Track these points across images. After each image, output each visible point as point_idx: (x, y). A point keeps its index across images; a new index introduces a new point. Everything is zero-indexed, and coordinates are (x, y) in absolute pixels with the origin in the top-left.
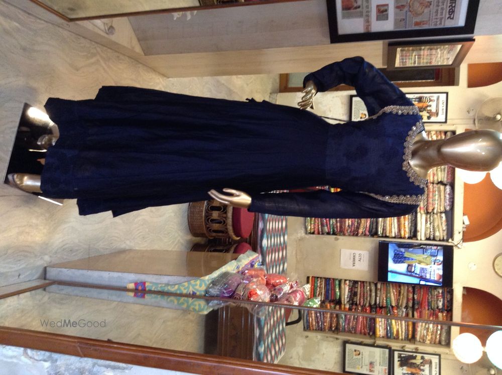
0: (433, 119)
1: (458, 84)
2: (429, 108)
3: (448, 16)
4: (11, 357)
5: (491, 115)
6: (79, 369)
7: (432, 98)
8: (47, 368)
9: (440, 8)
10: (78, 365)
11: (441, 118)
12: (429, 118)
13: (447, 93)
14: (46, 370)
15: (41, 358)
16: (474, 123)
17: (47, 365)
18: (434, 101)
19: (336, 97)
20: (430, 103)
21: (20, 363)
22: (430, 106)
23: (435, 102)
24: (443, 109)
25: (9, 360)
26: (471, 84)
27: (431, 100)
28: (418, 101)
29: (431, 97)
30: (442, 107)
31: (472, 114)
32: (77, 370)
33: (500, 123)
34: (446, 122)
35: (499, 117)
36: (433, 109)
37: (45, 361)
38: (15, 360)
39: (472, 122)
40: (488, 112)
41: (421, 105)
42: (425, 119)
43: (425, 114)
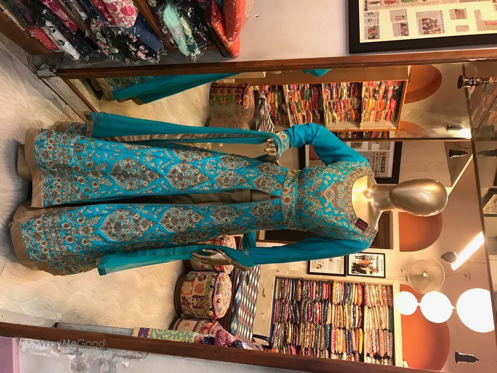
0: (374, 274)
1: (393, 249)
2: (370, 265)
3: (380, 170)
4: (42, 351)
5: (419, 273)
6: (100, 360)
7: (373, 258)
8: (72, 361)
9: (375, 164)
10: (100, 357)
11: (381, 274)
12: (371, 273)
13: (384, 254)
14: (70, 362)
15: (68, 352)
16: (407, 280)
17: (72, 357)
18: (374, 259)
20: (372, 261)
21: (49, 356)
22: (372, 263)
23: (376, 260)
24: (382, 267)
25: (39, 354)
26: (402, 250)
27: (372, 259)
28: (362, 259)
29: (372, 256)
30: (381, 265)
31: (404, 272)
32: (98, 361)
33: (426, 279)
34: (384, 277)
35: (425, 275)
36: (374, 266)
37: (71, 354)
38: (44, 354)
39: (405, 278)
40: (417, 272)
41: (364, 262)
42: (368, 274)
43: (368, 270)
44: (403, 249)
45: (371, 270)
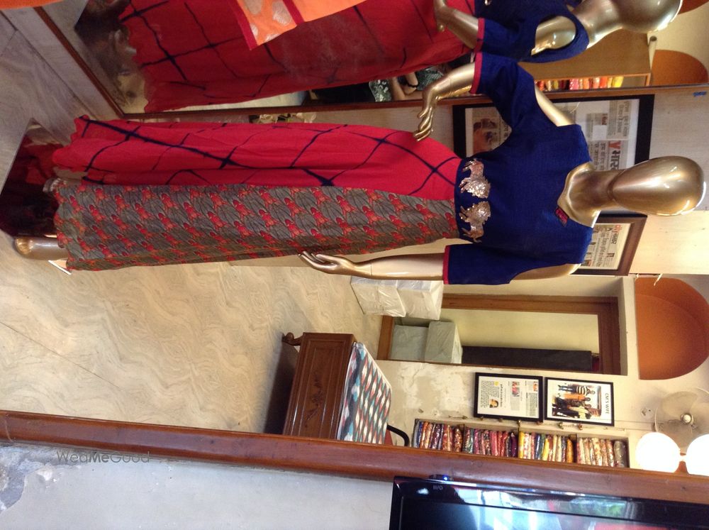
1: (626, 374)
2: (587, 403)
5: (677, 417)
7: (591, 389)
11: (606, 418)
12: (588, 416)
13: (611, 384)
16: (654, 430)
19: (456, 373)
20: (589, 396)
24: (607, 406)
27: (589, 392)
28: (571, 391)
29: (590, 387)
30: (605, 403)
31: (648, 416)
33: (690, 426)
34: (612, 424)
35: (688, 418)
39: (650, 426)
40: (673, 414)
41: (575, 397)
42: (583, 418)
43: (582, 411)
44: (645, 375)
45: (587, 412)
